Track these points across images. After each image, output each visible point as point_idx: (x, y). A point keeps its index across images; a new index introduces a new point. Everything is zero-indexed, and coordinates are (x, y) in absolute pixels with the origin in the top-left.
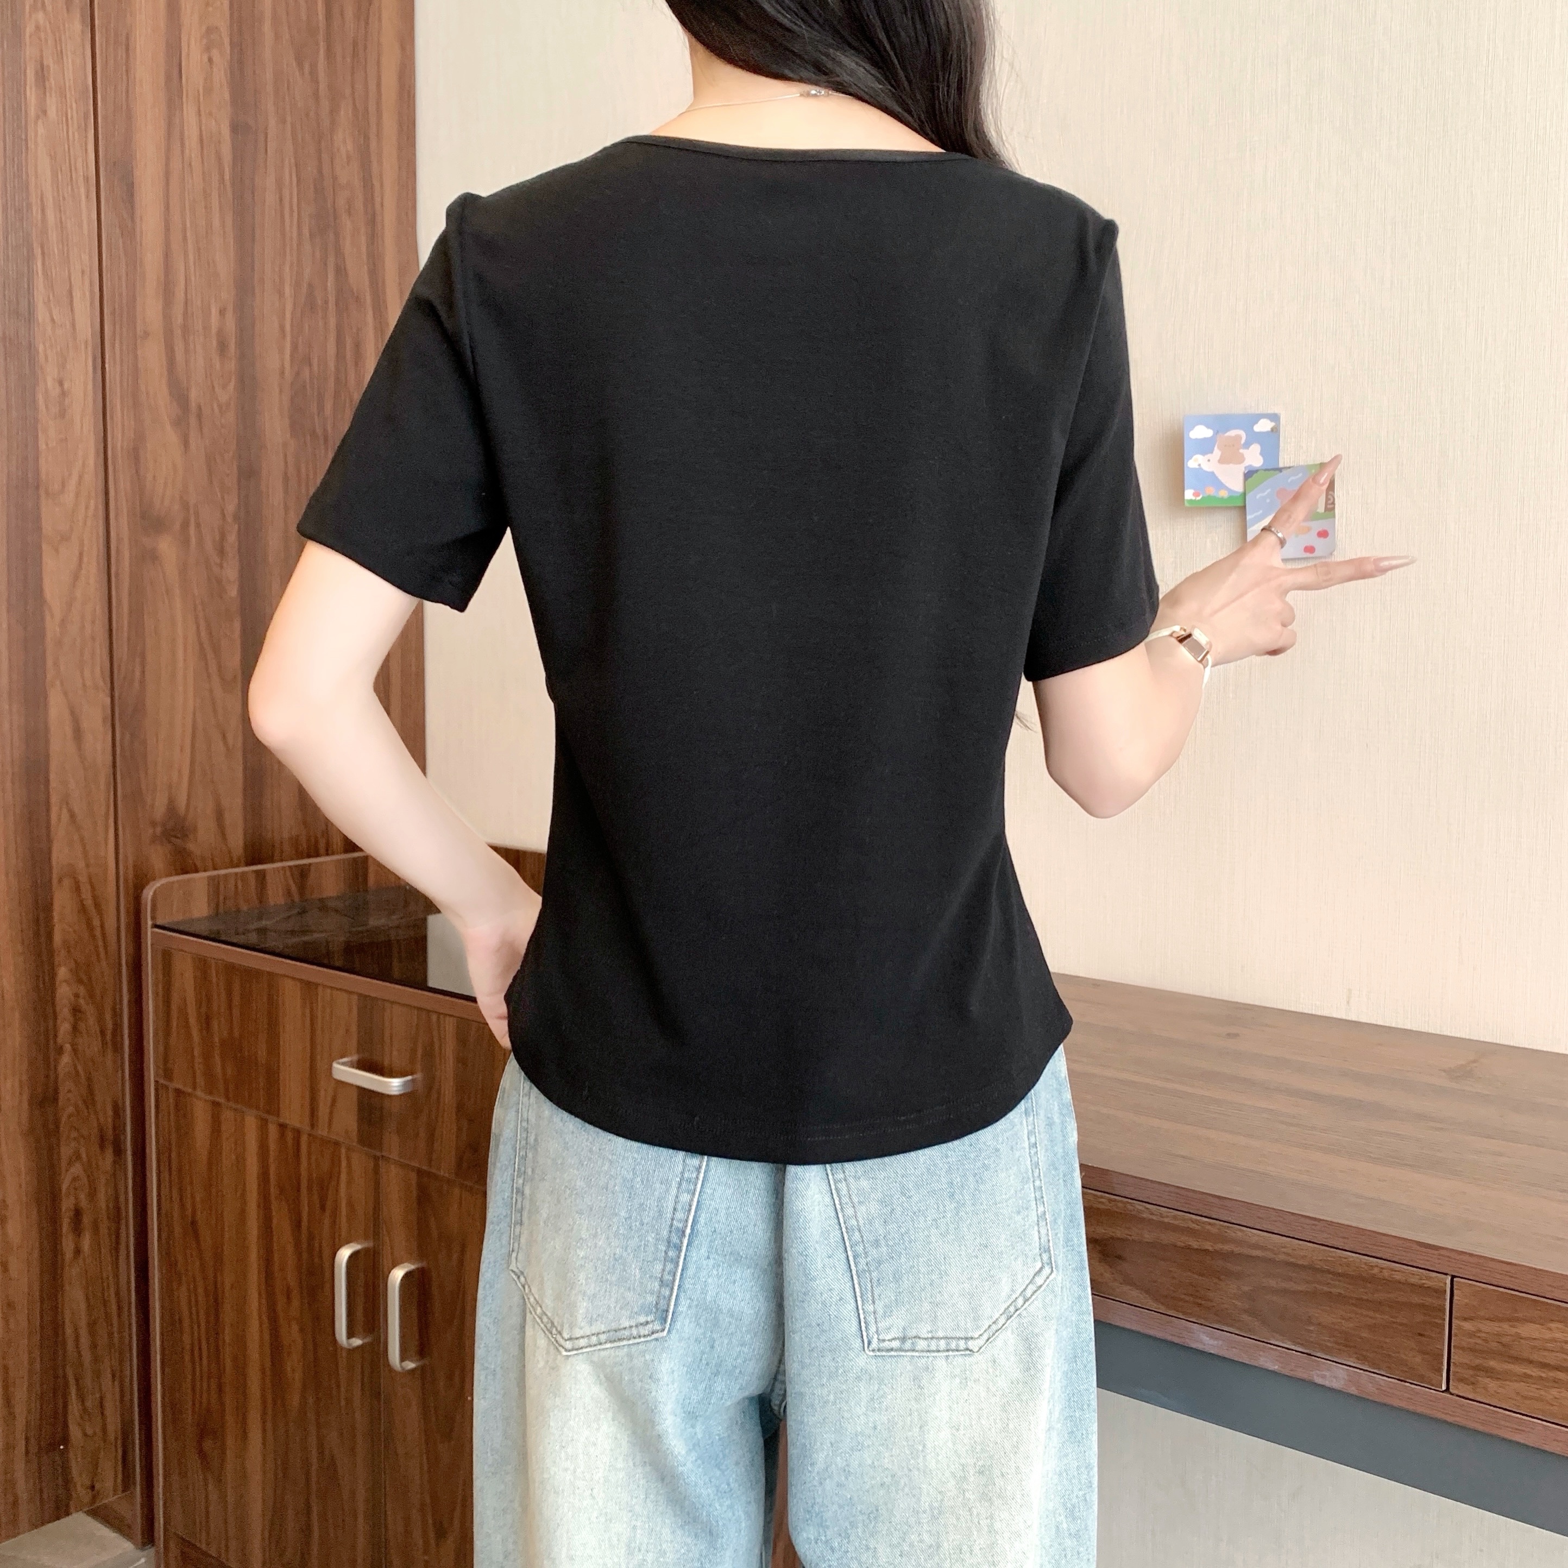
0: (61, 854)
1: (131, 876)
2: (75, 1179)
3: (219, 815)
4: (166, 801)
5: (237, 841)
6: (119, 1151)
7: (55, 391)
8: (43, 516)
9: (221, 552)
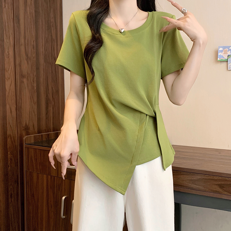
0: (9, 132)
1: (19, 136)
2: (11, 189)
3: (33, 126)
4: (25, 124)
5: (36, 130)
6: (18, 184)
7: (8, 54)
8: (6, 75)
9: (34, 82)
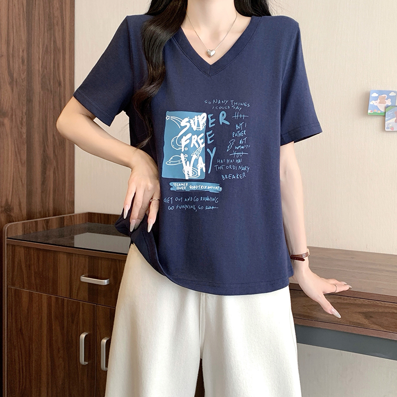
3: (20, 204)
4: (5, 200)
5: (24, 212)
9: (22, 124)
